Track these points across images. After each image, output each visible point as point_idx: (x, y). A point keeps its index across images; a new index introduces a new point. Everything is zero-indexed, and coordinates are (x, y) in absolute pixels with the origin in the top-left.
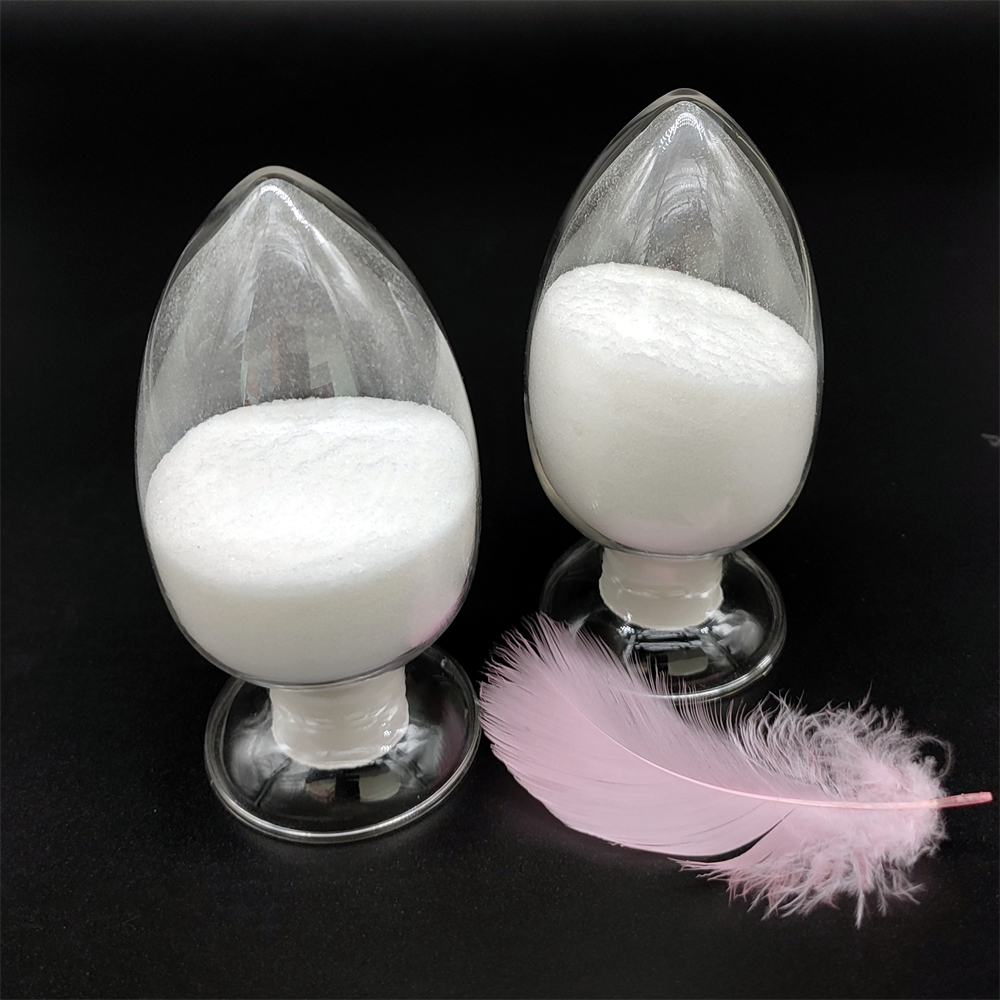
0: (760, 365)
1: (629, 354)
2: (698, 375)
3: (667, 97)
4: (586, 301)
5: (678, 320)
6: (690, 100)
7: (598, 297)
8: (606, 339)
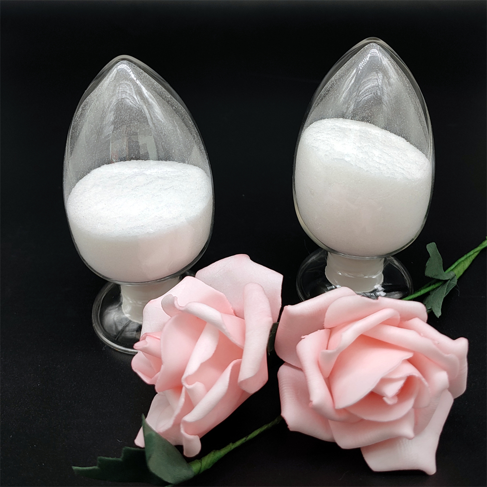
0: (402, 170)
1: (336, 159)
2: (367, 171)
3: (364, 41)
4: (323, 134)
5: (365, 146)
6: (375, 42)
7: (329, 132)
8: (327, 151)
